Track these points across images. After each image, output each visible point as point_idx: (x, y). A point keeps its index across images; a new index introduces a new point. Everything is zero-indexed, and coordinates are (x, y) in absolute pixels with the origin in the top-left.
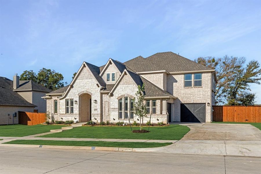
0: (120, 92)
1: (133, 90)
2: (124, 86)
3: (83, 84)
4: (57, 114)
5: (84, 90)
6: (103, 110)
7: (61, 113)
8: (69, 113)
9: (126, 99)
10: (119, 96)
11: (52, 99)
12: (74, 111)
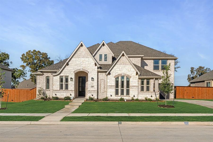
0: (116, 71)
1: (129, 70)
2: (121, 66)
3: (79, 63)
4: (49, 90)
5: (80, 68)
6: (99, 87)
7: (54, 89)
8: (64, 89)
9: (123, 77)
10: (116, 75)
11: (44, 76)
12: (69, 88)
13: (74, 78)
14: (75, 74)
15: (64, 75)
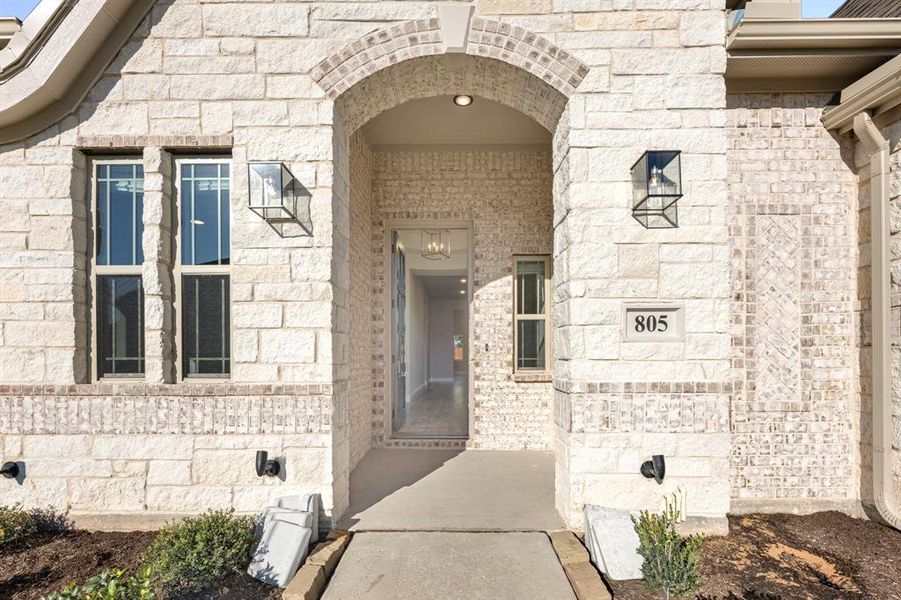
12: (240, 347)
13: (326, 178)
14: (342, 103)
15: (159, 132)
